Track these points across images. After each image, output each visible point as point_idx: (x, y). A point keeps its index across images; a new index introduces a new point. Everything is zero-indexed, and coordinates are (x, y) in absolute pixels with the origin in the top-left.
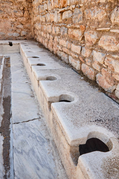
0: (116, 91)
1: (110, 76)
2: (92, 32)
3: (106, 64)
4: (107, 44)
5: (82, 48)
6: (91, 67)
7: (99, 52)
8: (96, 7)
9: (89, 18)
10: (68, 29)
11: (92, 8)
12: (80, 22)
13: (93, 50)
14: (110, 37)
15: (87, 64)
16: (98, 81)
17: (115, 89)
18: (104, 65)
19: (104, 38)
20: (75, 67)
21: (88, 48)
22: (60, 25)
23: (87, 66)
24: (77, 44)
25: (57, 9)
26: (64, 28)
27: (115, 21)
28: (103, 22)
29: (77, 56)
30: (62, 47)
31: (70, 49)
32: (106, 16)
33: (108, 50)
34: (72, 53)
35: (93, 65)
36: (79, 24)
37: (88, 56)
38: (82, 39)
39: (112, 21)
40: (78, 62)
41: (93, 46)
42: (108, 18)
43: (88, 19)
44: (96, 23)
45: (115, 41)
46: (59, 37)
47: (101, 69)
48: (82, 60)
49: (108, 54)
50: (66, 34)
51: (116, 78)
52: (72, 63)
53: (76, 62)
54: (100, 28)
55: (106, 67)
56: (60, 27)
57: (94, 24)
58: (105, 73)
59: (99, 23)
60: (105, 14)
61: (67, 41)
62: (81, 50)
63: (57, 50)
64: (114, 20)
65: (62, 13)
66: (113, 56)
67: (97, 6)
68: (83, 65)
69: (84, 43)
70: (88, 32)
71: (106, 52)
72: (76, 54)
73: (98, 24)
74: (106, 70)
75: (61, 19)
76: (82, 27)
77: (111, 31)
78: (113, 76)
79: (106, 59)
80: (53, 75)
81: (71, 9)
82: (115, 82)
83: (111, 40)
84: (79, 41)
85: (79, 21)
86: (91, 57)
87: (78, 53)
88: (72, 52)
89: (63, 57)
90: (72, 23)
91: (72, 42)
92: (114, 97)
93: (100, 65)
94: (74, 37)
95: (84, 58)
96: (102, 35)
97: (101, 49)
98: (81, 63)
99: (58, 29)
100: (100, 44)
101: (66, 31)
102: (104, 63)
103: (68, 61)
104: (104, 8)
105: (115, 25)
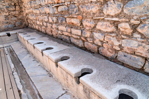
1: (112, 48)
2: (90, 20)
3: (106, 40)
4: (104, 27)
5: (82, 31)
6: (93, 43)
7: (99, 33)
8: (89, 4)
9: (85, 11)
10: (66, 19)
11: (86, 5)
12: (76, 14)
13: (93, 32)
14: (105, 23)
15: (89, 42)
16: (102, 53)
17: (116, 56)
18: (104, 41)
19: (100, 23)
20: (78, 45)
21: (88, 30)
22: (57, 15)
23: (89, 44)
24: (77, 29)
25: (52, 4)
26: (61, 18)
27: (107, 13)
28: (97, 13)
29: (79, 37)
30: (62, 31)
31: (71, 33)
32: (99, 10)
33: (105, 31)
34: (73, 36)
35: (95, 42)
36: (76, 15)
37: (89, 36)
38: (81, 25)
39: (105, 13)
40: (81, 41)
41: (92, 29)
42: (101, 11)
43: (84, 12)
44: (91, 14)
45: (110, 25)
46: (57, 24)
47: (102, 44)
48: (84, 39)
49: (106, 34)
50: (64, 22)
51: (116, 49)
52: (75, 43)
53: (78, 42)
54: (95, 17)
55: (106, 42)
56: (57, 17)
58: (107, 46)
59: (94, 14)
60: (98, 9)
61: (67, 27)
62: (82, 32)
63: (56, 34)
64: (106, 12)
65: (57, 7)
66: (110, 35)
67: (90, 3)
68: (86, 43)
69: (83, 28)
70: (85, 20)
71: (104, 33)
72: (77, 35)
73: (93, 15)
74: (107, 44)
75: (57, 11)
76: (80, 17)
77: (105, 19)
78: (114, 47)
79: (105, 37)
81: (67, 5)
82: (115, 51)
83: (106, 25)
84: (78, 26)
85: (75, 13)
86: (92, 37)
87: (79, 35)
88: (73, 34)
89: (64, 39)
90: (69, 14)
91: (72, 28)
92: (117, 61)
93: (102, 41)
94: (73, 23)
95: (86, 38)
96: (98, 22)
97: (100, 31)
98: (84, 41)
99: (55, 19)
100: (98, 27)
101: (64, 20)
102: (104, 40)
103: (70, 41)
104: (96, 5)
105: (107, 15)
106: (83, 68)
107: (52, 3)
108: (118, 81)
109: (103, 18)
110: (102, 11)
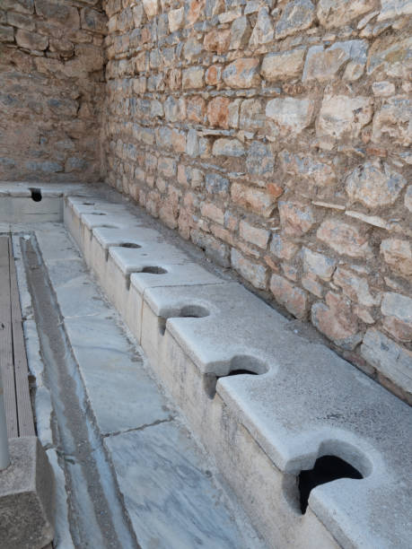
0: (362, 346)
1: (349, 311)
2: (302, 206)
3: (336, 281)
4: (339, 238)
5: (271, 236)
6: (298, 283)
7: (320, 253)
8: (309, 154)
9: (292, 173)
10: (231, 183)
11: (301, 155)
12: (266, 175)
13: (303, 247)
14: (345, 226)
15: (286, 278)
16: (318, 321)
17: (360, 341)
18: (331, 284)
19: (329, 224)
20: (251, 280)
21: (289, 238)
22: (207, 166)
23: (285, 281)
24: (257, 224)
25: (198, 126)
26: (218, 177)
27: (356, 196)
28: (328, 190)
29: (257, 255)
30: (211, 222)
31: (236, 233)
32: (335, 180)
33: (341, 253)
34: (241, 245)
35: (304, 282)
36: (264, 178)
37: (288, 259)
38: (272, 216)
39: (350, 194)
40: (260, 268)
41: (302, 237)
42: (340, 186)
43: (290, 175)
44: (310, 188)
45: (358, 237)
46: (200, 195)
47: (324, 293)
48: (272, 265)
49: (341, 262)
50: (223, 192)
51: (361, 317)
52: (242, 270)
53: (253, 268)
54: (320, 200)
55: (337, 289)
56: (205, 170)
57: (305, 188)
58: (335, 304)
59: (318, 188)
60: (333, 175)
61: (227, 212)
62: (270, 240)
63: (191, 228)
64: (355, 193)
65: (212, 138)
66: (353, 267)
67: (313, 153)
68: (275, 278)
69: (277, 225)
70: (289, 202)
71: (337, 256)
72: (255, 247)
73: (315, 191)
74: (338, 296)
75: (210, 152)
76: (274, 188)
77: (347, 213)
78: (356, 311)
79: (337, 272)
80: (197, 302)
81: (243, 140)
82: (359, 325)
83: (347, 233)
84: (262, 217)
85: (264, 172)
86: (299, 263)
87: (260, 245)
88: (244, 241)
89: (212, 249)
90: (243, 169)
91: (243, 217)
92: (358, 361)
93: (324, 284)
94: (248, 204)
95: (278, 262)
96: (325, 217)
97: (324, 248)
98: (269, 272)
99: (198, 175)
100: (321, 235)
101: (224, 187)
102: (332, 280)
103: (227, 261)
104: (330, 162)
105: (355, 203)
106: (241, 353)
107: (200, 123)
108: (333, 415)
109: (342, 208)
110: (344, 185)
